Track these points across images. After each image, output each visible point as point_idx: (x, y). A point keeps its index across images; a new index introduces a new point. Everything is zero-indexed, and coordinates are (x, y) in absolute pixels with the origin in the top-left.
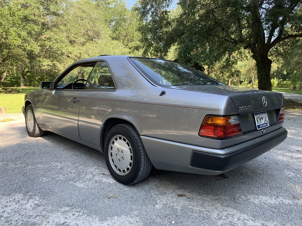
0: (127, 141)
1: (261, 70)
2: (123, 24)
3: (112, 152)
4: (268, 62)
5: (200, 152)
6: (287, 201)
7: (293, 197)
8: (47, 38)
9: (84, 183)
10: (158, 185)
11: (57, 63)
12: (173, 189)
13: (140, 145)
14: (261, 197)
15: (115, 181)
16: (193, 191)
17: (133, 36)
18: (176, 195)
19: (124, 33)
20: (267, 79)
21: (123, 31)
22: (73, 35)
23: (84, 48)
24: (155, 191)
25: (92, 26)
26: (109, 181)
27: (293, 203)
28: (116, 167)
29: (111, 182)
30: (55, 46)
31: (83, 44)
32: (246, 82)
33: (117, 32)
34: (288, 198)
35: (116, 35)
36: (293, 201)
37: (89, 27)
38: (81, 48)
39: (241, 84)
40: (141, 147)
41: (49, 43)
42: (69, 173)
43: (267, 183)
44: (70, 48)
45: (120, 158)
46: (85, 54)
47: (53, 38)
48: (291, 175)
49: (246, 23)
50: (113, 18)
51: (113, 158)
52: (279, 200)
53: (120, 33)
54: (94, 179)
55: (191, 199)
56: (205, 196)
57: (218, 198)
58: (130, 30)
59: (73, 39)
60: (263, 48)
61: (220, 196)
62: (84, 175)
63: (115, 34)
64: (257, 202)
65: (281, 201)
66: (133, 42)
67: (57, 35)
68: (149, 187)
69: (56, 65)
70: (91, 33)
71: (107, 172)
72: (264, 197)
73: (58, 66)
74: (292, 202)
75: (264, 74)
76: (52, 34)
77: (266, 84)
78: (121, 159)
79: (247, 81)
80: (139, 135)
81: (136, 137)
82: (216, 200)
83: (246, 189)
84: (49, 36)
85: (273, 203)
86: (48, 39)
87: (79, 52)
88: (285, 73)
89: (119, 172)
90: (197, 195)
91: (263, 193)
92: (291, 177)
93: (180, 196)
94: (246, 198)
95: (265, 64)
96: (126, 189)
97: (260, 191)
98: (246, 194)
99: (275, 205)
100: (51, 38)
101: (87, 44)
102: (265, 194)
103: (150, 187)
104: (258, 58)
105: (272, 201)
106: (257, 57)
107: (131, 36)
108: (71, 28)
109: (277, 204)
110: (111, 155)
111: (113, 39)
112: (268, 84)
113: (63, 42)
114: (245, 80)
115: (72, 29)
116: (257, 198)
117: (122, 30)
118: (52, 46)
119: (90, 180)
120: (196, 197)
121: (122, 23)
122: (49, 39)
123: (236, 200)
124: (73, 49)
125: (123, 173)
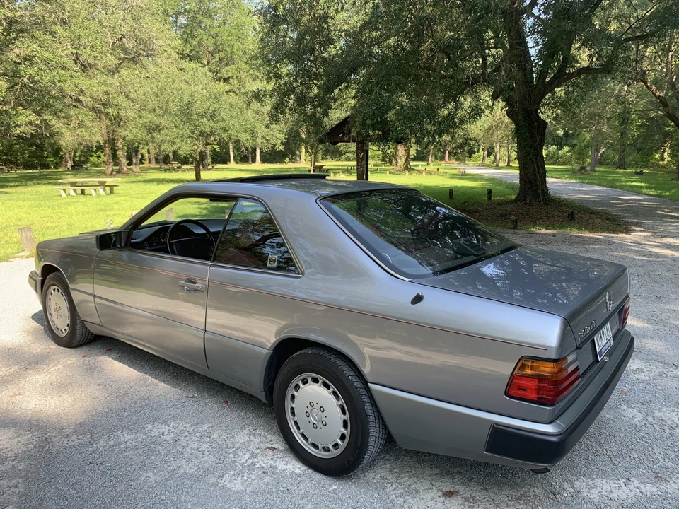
0: (333, 388)
1: (524, 143)
2: (207, 22)
3: (293, 405)
4: (539, 124)
5: (509, 429)
6: (649, 489)
7: (656, 477)
8: (22, 56)
9: (240, 478)
10: (396, 470)
11: (51, 117)
12: (430, 479)
13: (365, 400)
14: (598, 482)
15: (304, 468)
16: (470, 479)
17: (232, 52)
18: (440, 493)
19: (209, 43)
20: (537, 164)
21: (207, 40)
22: (88, 50)
23: (116, 80)
24: (394, 486)
25: (131, 27)
26: (290, 466)
27: (659, 493)
28: (306, 439)
29: (298, 471)
30: (46, 80)
31: (112, 72)
32: (482, 153)
33: (194, 43)
34: (647, 480)
35: (191, 49)
36: (658, 486)
37: (125, 30)
38: (109, 80)
39: (470, 157)
40: (367, 404)
41: (29, 70)
42: (200, 454)
43: (601, 445)
44: (83, 82)
45: (315, 422)
46: (118, 96)
47: (39, 57)
48: (636, 420)
49: (492, 38)
50: (182, 8)
51: (296, 418)
52: (632, 486)
53: (199, 44)
54: (258, 466)
55: (471, 500)
56: (495, 490)
57: (522, 493)
58: (225, 37)
59: (91, 60)
60: (529, 94)
61: (524, 489)
62: (231, 455)
63: (188, 46)
64: (594, 495)
65: (638, 490)
66: (232, 66)
67: (46, 51)
68: (378, 476)
69: (50, 124)
70: (130, 44)
71: (279, 444)
72: (604, 481)
73: (56, 127)
74: (655, 489)
75: (532, 151)
76: (35, 46)
77: (534, 172)
78: (319, 425)
79: (483, 150)
80: (365, 383)
81: (355, 384)
82: (519, 498)
83: (568, 466)
84: (28, 53)
85: (625, 497)
86: (25, 59)
87: (105, 89)
88: (560, 133)
89: (314, 449)
90: (479, 489)
91: (600, 473)
92: (638, 424)
93: (448, 494)
94: (573, 487)
95: (533, 131)
96: (335, 487)
97: (593, 468)
98: (570, 477)
99: (630, 501)
100: (33, 57)
101: (124, 72)
102: (604, 475)
103: (381, 477)
104: (520, 118)
105: (620, 491)
106: (517, 116)
107: (226, 51)
108: (82, 34)
109: (632, 498)
110: (293, 413)
111: (184, 56)
112: (539, 172)
113: (64, 69)
114: (478, 149)
115: (85, 35)
116: (593, 486)
117: (205, 38)
118: (36, 79)
119: (250, 467)
120: (479, 494)
121: (205, 20)
122: (28, 59)
123: (557, 496)
124: (88, 82)
125: (323, 453)
